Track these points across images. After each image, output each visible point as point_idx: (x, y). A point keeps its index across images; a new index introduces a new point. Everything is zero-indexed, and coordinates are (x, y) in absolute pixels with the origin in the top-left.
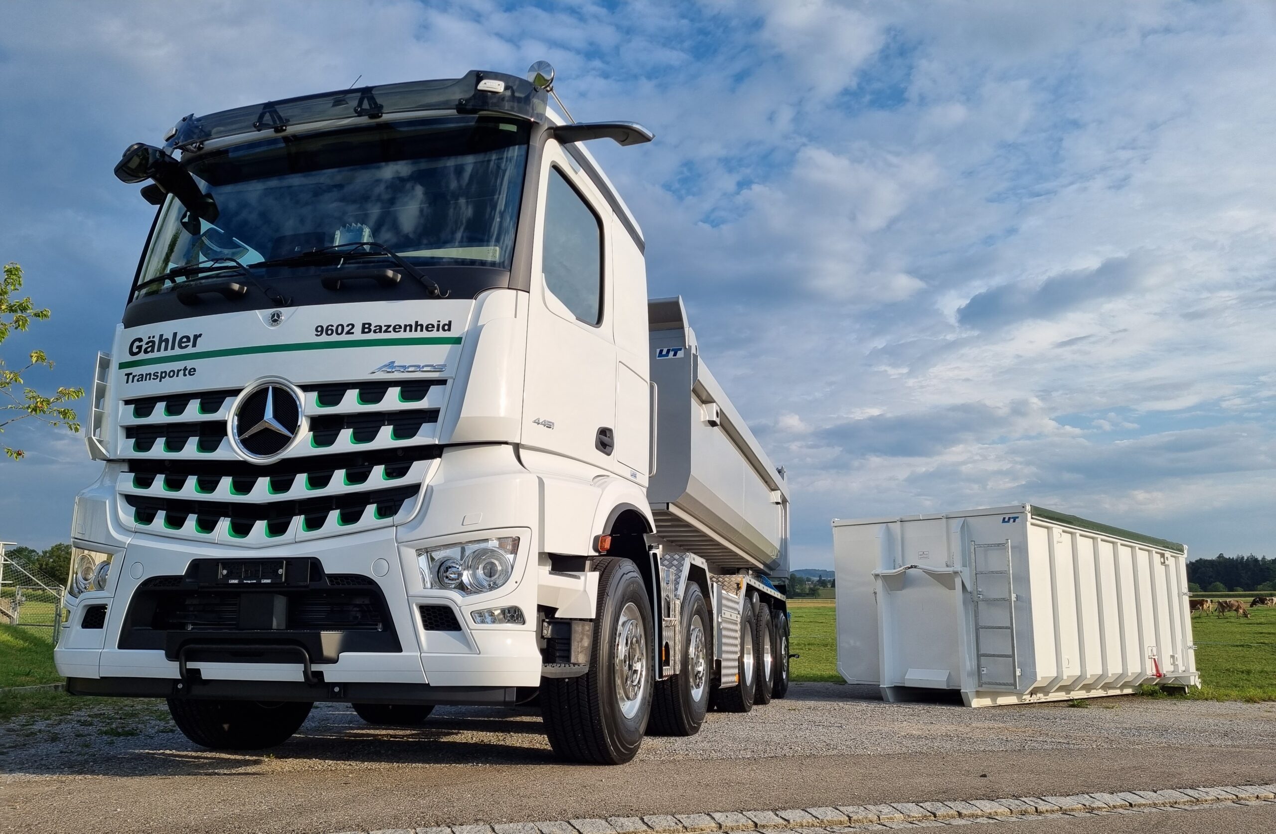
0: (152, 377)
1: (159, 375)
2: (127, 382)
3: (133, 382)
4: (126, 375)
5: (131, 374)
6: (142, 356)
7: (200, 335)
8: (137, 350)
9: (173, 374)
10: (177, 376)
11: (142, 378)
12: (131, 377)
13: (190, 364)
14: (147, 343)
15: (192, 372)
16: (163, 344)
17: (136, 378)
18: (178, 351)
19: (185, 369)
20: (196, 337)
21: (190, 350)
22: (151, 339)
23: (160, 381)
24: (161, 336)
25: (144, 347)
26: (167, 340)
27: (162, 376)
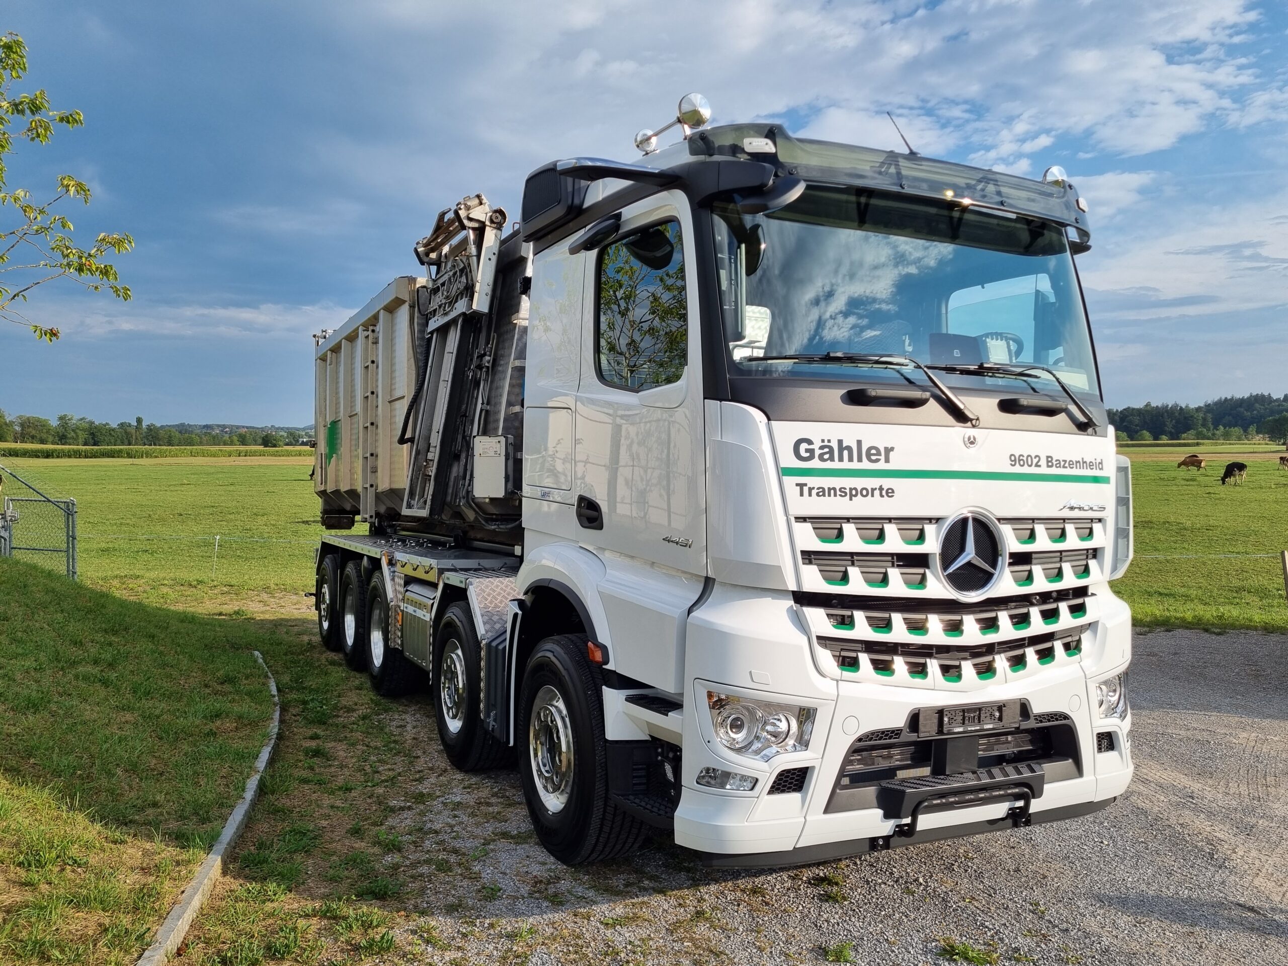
0: (838, 493)
1: (848, 491)
2: (802, 494)
3: (810, 495)
4: (797, 485)
5: (806, 485)
6: (815, 463)
7: (892, 449)
8: (808, 455)
9: (866, 493)
10: (873, 496)
11: (822, 492)
12: (806, 489)
13: (887, 483)
14: (821, 448)
15: (890, 493)
16: (846, 453)
17: (814, 492)
18: (866, 465)
19: (881, 489)
20: (888, 450)
21: (881, 465)
22: (826, 443)
23: (851, 499)
24: (840, 442)
25: (818, 452)
26: (849, 448)
27: (853, 493)
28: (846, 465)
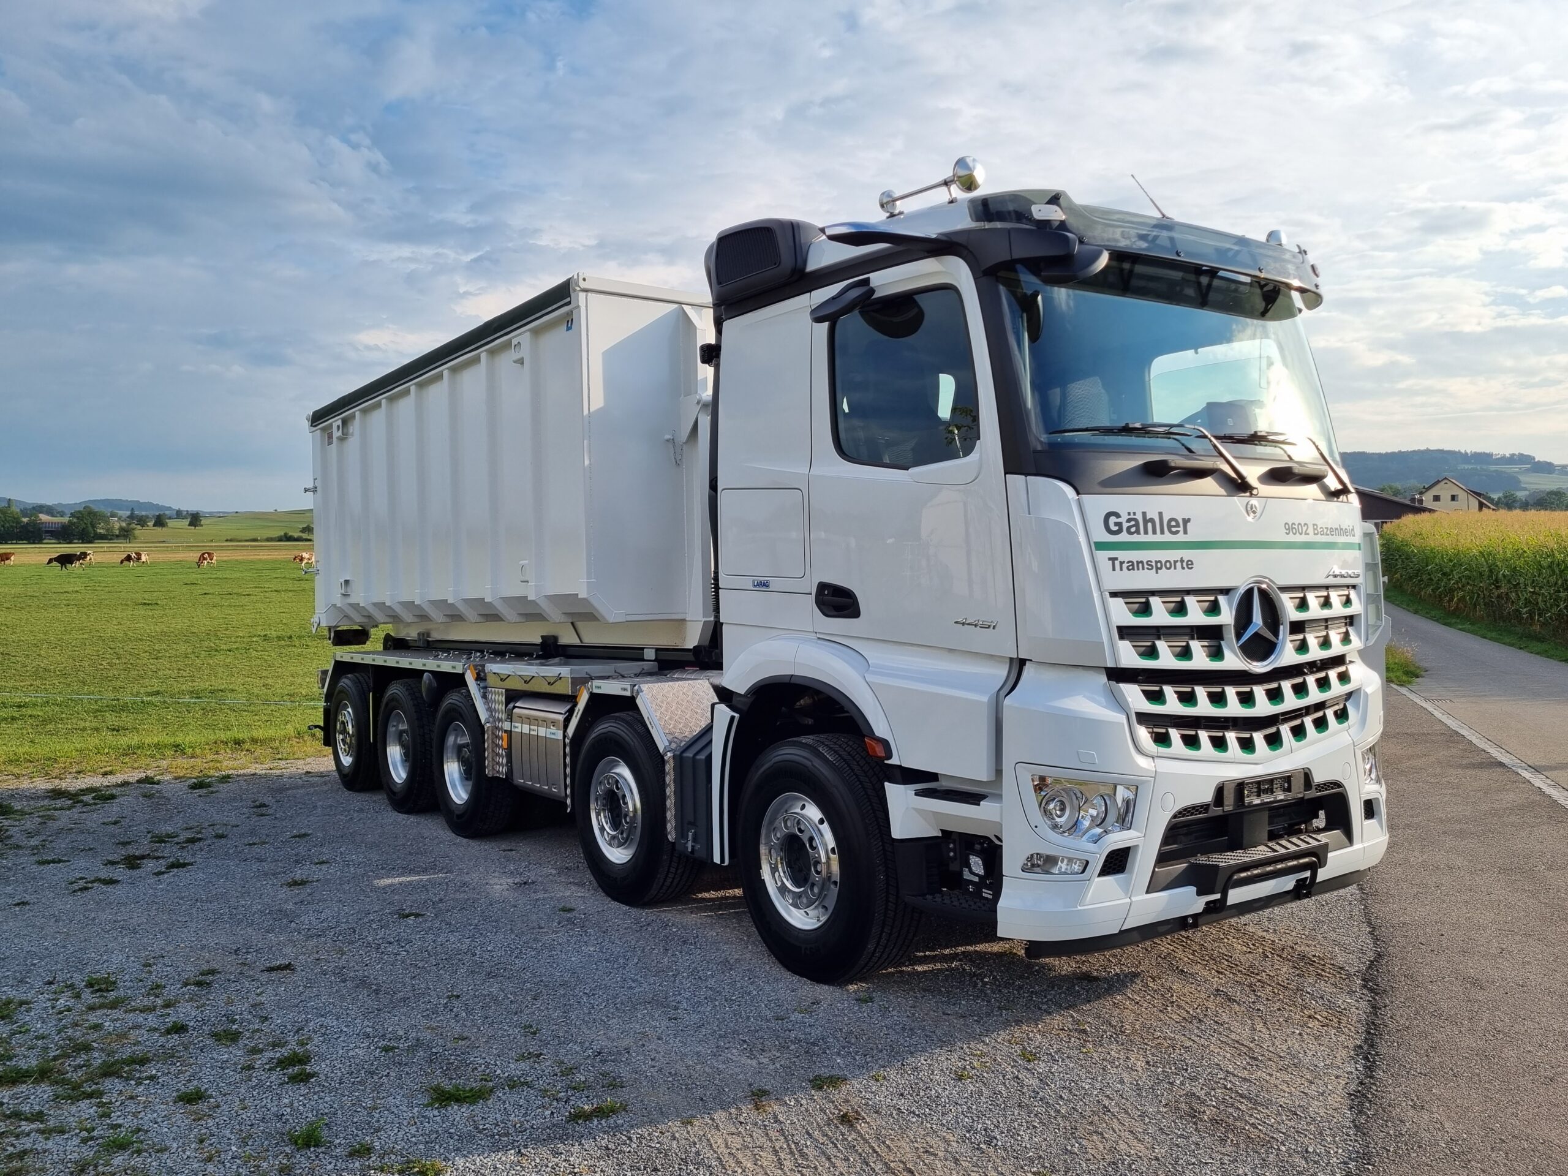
0: (1146, 566)
1: (1154, 564)
2: (1114, 569)
3: (1121, 569)
4: (1110, 559)
5: (1116, 559)
6: (1124, 537)
7: (1189, 520)
8: (1116, 528)
9: (1170, 565)
10: (1175, 568)
11: (1132, 566)
12: (1117, 563)
13: (1187, 554)
14: (1129, 521)
15: (1190, 564)
16: (1150, 525)
17: (1125, 566)
18: (1168, 537)
19: (1182, 561)
20: (1186, 521)
21: (1180, 537)
22: (1132, 516)
23: (1157, 573)
24: (1144, 514)
25: (1125, 525)
26: (1152, 520)
27: (1158, 566)
28: (1150, 538)
